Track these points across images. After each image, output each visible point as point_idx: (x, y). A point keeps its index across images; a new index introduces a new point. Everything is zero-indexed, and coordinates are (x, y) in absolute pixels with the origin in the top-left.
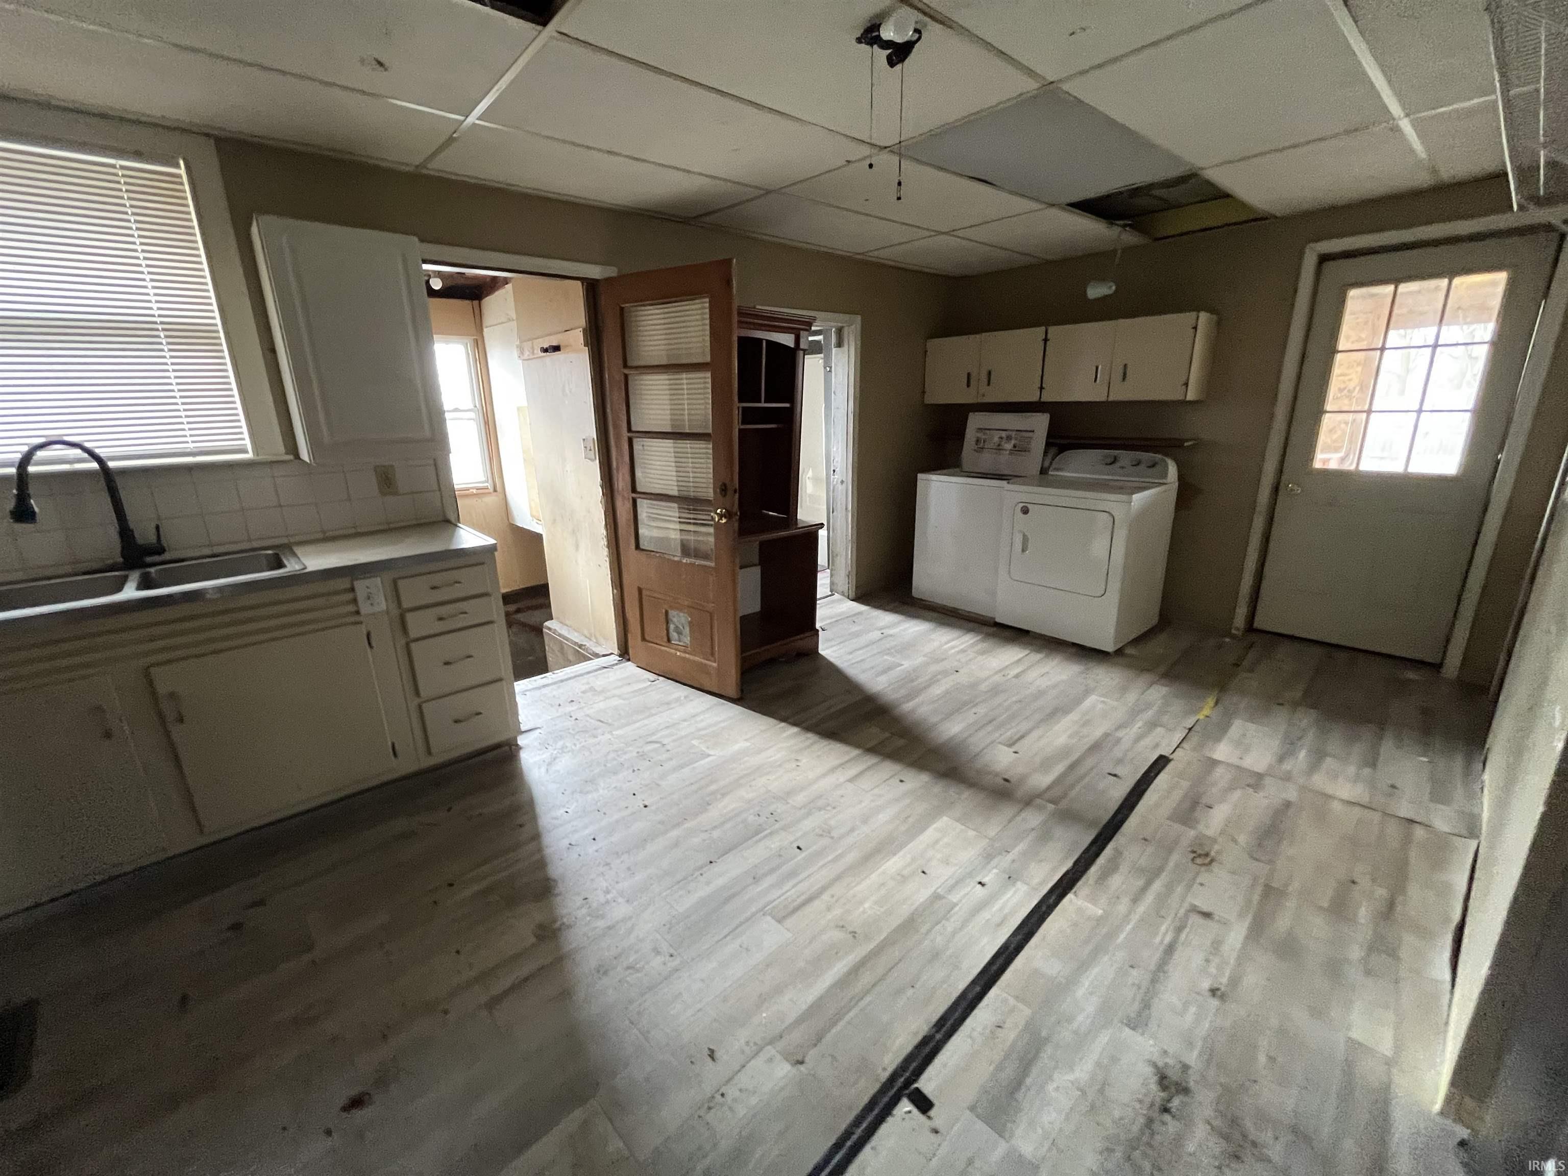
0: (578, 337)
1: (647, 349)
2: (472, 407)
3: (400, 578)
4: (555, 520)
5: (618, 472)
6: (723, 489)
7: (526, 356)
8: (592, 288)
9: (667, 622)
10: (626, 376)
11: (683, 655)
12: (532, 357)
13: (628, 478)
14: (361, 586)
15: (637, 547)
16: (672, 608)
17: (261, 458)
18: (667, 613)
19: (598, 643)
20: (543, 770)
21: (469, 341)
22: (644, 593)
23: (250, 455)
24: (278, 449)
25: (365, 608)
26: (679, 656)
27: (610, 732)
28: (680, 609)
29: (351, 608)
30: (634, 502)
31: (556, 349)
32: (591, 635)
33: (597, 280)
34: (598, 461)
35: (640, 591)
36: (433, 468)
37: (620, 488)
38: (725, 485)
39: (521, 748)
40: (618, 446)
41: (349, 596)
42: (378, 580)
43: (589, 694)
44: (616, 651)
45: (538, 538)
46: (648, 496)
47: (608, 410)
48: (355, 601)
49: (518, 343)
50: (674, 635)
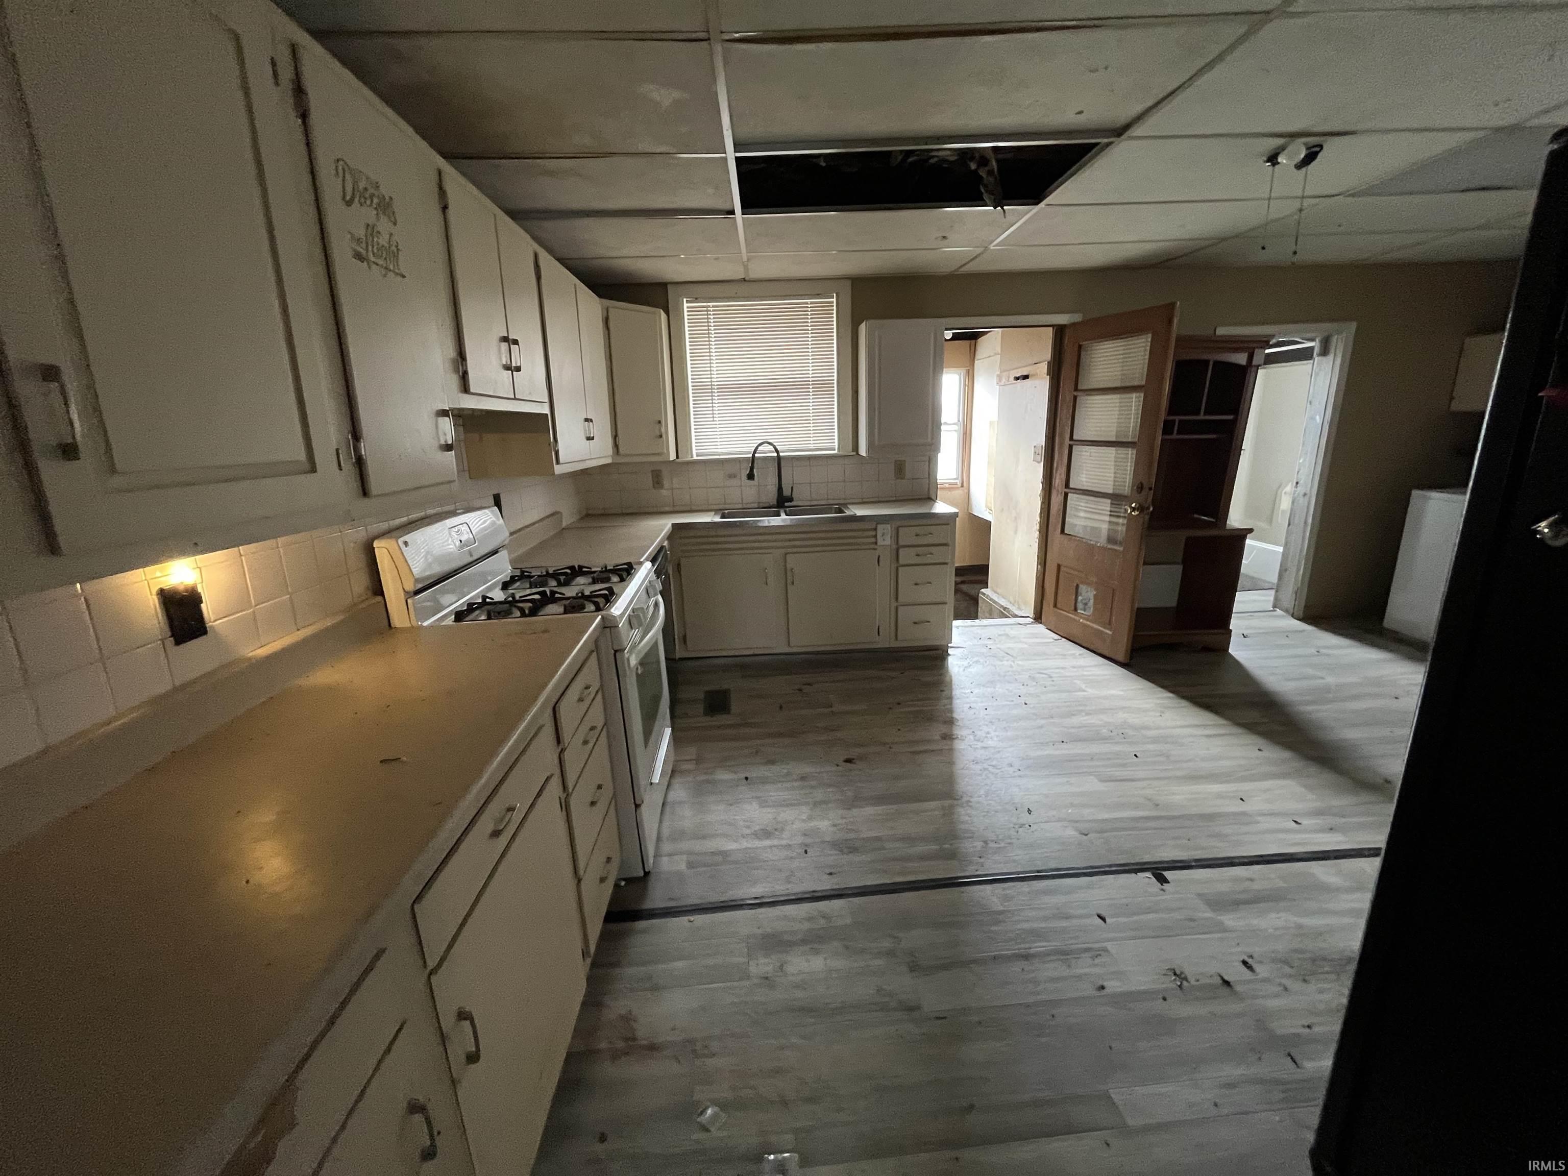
0: (1044, 368)
1: (1096, 375)
2: (956, 421)
3: (902, 527)
4: (1003, 509)
5: (1056, 471)
6: (1140, 488)
7: (1002, 383)
8: (1060, 331)
9: (1077, 594)
10: (1075, 398)
11: (1085, 622)
12: (1007, 383)
13: (1064, 476)
14: (880, 528)
15: (1063, 531)
16: (1082, 583)
17: (841, 453)
18: (1077, 587)
19: (1019, 609)
20: (962, 669)
21: (963, 371)
22: (1062, 569)
23: (836, 452)
24: (849, 450)
25: (880, 542)
26: (1082, 623)
27: (1013, 662)
28: (1088, 584)
29: (873, 540)
30: (1066, 495)
31: (1026, 377)
32: (1015, 602)
33: (1065, 326)
34: (1042, 463)
35: (1059, 566)
36: (927, 463)
37: (1056, 485)
38: (1142, 484)
39: (949, 655)
40: (1061, 454)
41: (873, 533)
42: (889, 526)
43: (1003, 638)
44: (1032, 615)
45: (988, 524)
46: (1078, 492)
47: (1058, 424)
48: (875, 536)
49: (999, 373)
50: (1080, 605)
